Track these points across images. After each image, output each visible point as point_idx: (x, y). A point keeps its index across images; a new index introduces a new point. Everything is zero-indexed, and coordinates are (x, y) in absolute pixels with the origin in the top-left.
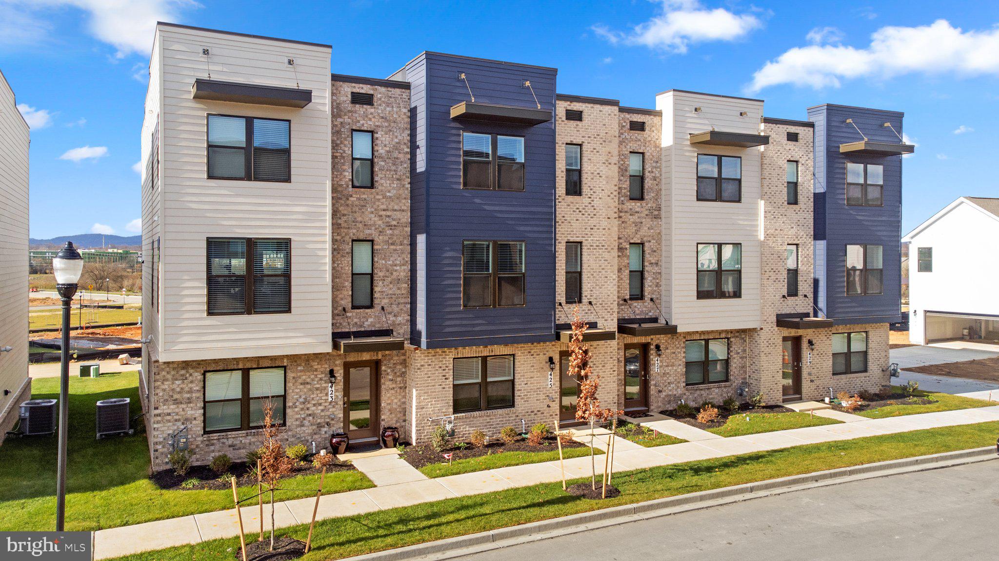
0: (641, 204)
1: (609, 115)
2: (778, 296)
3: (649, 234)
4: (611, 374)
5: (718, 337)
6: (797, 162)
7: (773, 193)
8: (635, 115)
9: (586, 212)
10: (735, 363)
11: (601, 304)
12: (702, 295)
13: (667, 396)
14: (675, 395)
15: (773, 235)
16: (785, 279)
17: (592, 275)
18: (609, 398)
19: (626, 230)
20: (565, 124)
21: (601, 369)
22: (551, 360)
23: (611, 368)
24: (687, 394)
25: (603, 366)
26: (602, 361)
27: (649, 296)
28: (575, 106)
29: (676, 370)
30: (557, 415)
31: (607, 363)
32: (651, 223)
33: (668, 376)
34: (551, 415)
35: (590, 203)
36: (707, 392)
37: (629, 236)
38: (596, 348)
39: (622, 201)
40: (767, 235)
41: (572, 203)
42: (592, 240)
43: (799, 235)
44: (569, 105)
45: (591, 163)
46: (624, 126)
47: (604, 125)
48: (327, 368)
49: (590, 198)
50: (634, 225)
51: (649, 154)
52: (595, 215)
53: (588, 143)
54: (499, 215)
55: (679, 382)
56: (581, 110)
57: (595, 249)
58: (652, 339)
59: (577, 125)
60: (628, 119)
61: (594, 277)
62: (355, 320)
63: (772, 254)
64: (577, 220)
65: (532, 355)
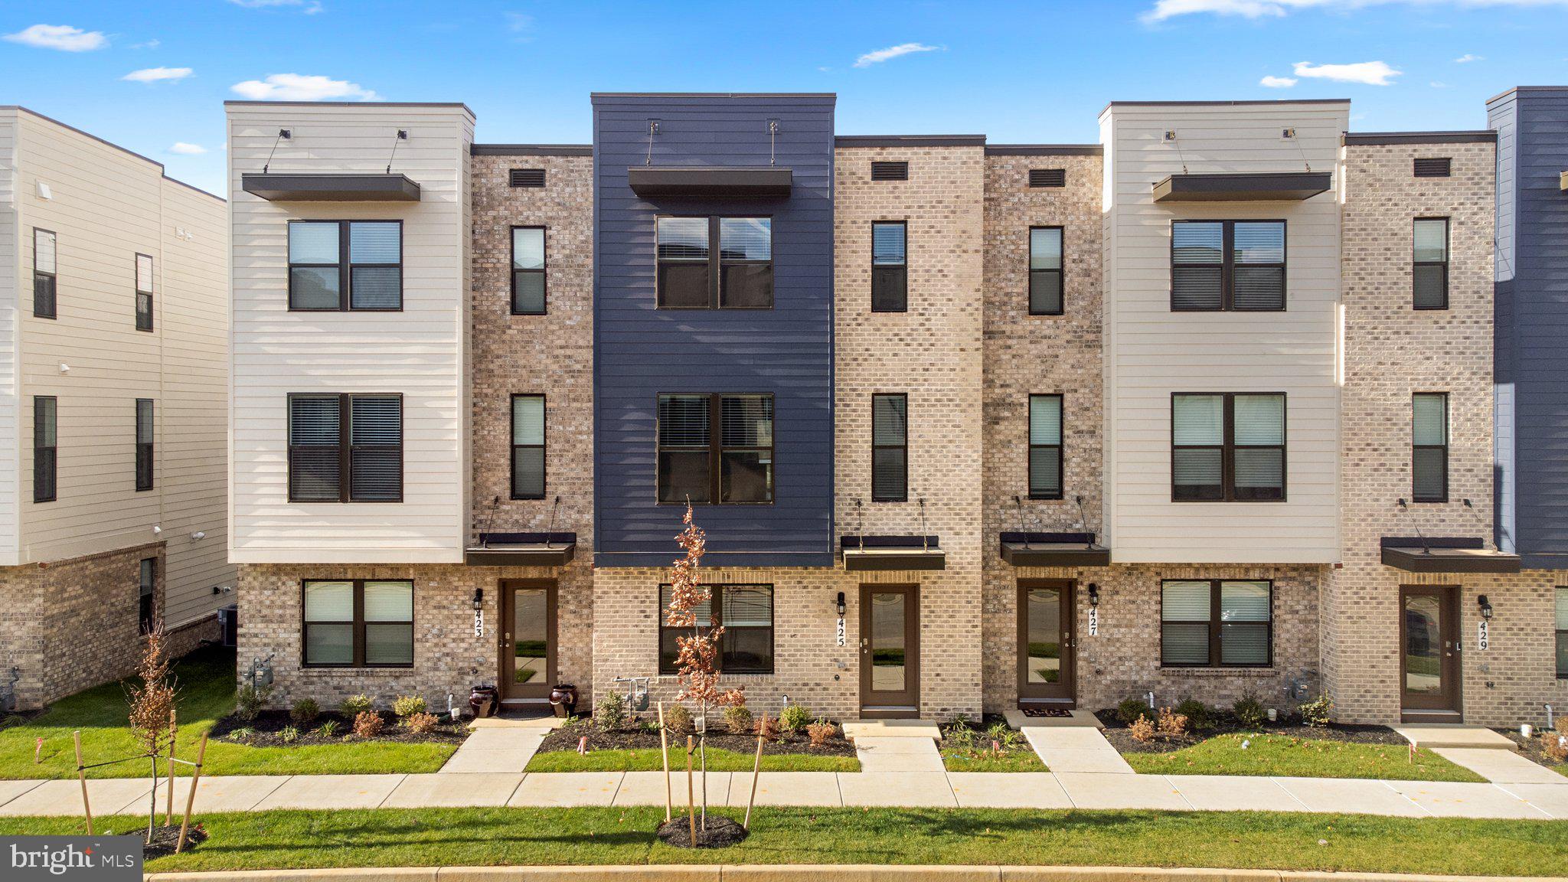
0: (1055, 322)
1: (964, 163)
2: (1387, 501)
3: (1074, 377)
4: (967, 632)
5: (1242, 577)
6: (1447, 219)
7: (1370, 288)
8: (1041, 158)
9: (913, 340)
10: (1288, 631)
11: (946, 505)
12: (1180, 493)
13: (1117, 682)
14: (1135, 682)
15: (1370, 374)
16: (1406, 465)
17: (928, 452)
18: (964, 675)
19: (1021, 371)
20: (870, 188)
21: (946, 622)
22: (841, 599)
23: (969, 621)
24: (1164, 682)
25: (951, 617)
26: (950, 607)
27: (1075, 493)
28: (891, 154)
29: (1137, 635)
30: (854, 694)
31: (959, 612)
32: (1079, 356)
33: (1118, 645)
34: (842, 694)
35: (922, 325)
36: (1214, 682)
37: (1028, 381)
38: (935, 583)
39: (1013, 317)
40: (1355, 374)
41: (886, 325)
42: (928, 390)
43: (1448, 374)
44: (879, 154)
45: (924, 252)
46: (1017, 181)
47: (952, 182)
48: (472, 586)
49: (922, 314)
50: (1038, 361)
51: (1074, 228)
52: (932, 345)
53: (918, 217)
54: (725, 351)
55: (1144, 659)
56: (903, 160)
57: (934, 406)
58: (1081, 574)
59: (895, 188)
60: (1026, 166)
61: (931, 456)
62: (516, 517)
63: (1367, 414)
64: (895, 355)
65: (805, 587)
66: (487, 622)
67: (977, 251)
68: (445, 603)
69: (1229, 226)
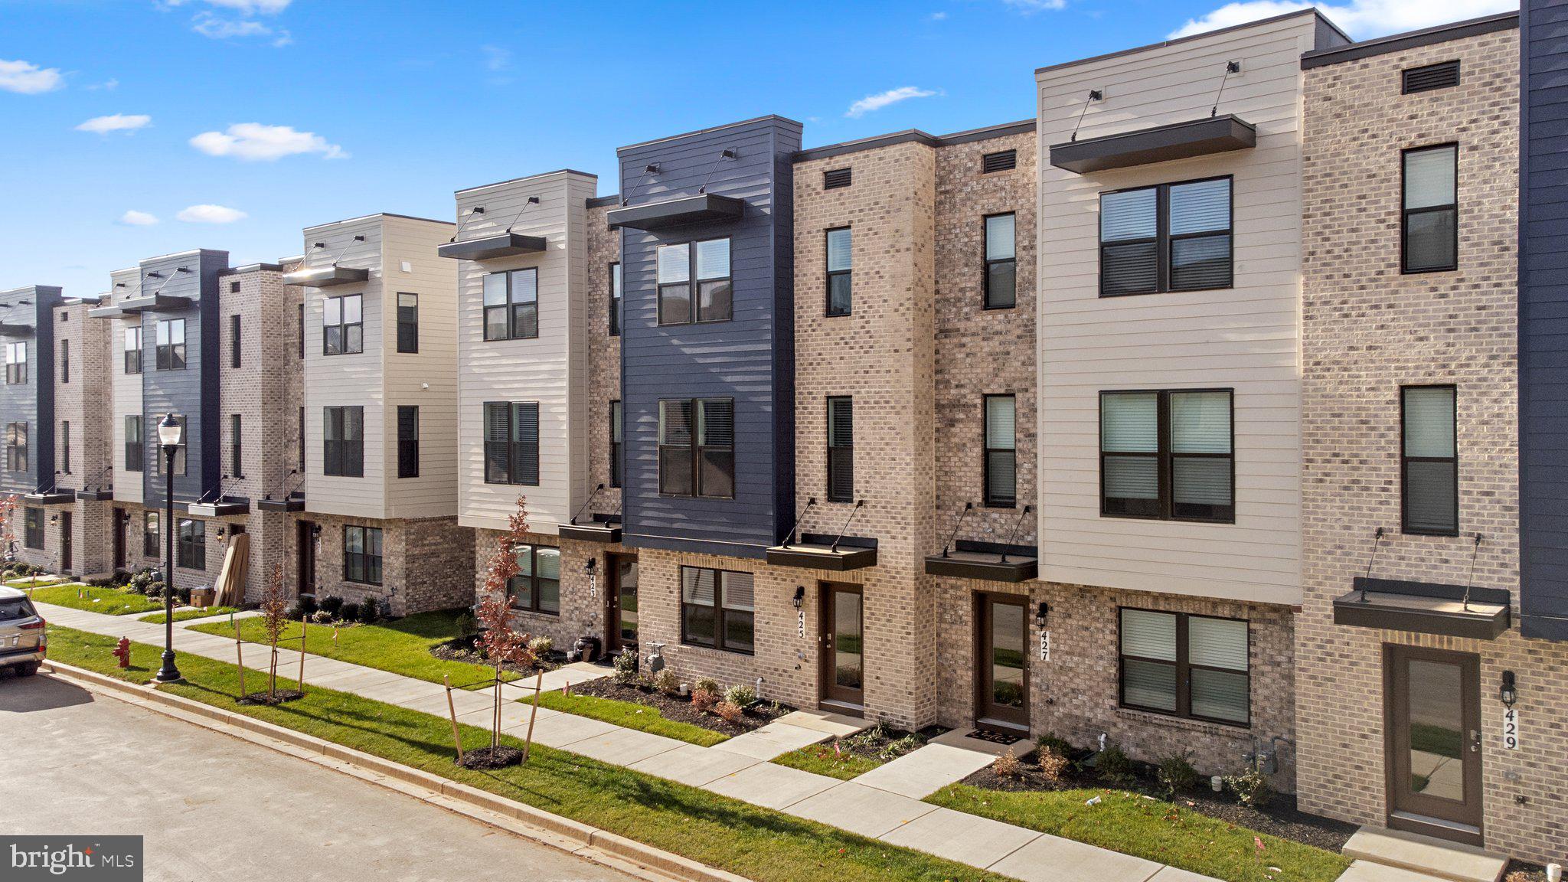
0: (1006, 316)
1: (897, 161)
2: (1362, 531)
3: (1024, 376)
4: (902, 638)
5: (1209, 613)
6: (1455, 144)
7: (1337, 251)
8: (992, 140)
9: (856, 343)
10: (1267, 687)
11: (884, 508)
12: (1112, 506)
13: (1069, 716)
14: (1089, 720)
15: (1337, 363)
16: (1390, 483)
17: (868, 454)
18: (899, 681)
19: (974, 371)
20: (822, 198)
21: (884, 625)
22: (800, 592)
23: (903, 628)
24: (1120, 725)
25: (889, 621)
26: (887, 611)
27: (1026, 503)
28: (837, 162)
29: (1091, 667)
30: (811, 685)
31: (895, 617)
32: (1029, 352)
33: (1071, 674)
34: (803, 684)
35: (863, 327)
36: (1176, 735)
37: (981, 381)
38: (874, 585)
39: (967, 314)
40: (1317, 363)
41: (833, 329)
42: (868, 392)
44: (828, 164)
45: (864, 255)
46: (970, 169)
47: (887, 182)
48: (588, 555)
49: (863, 317)
50: (990, 359)
51: (1024, 212)
52: (871, 347)
53: (859, 221)
55: (1098, 695)
56: (847, 166)
57: (873, 408)
58: (1032, 591)
59: (841, 194)
60: (978, 152)
61: (871, 458)
62: (614, 501)
63: (1334, 415)
64: (842, 358)
65: (775, 579)
66: (598, 585)
67: (908, 249)
68: (576, 567)
69: (1162, 191)
